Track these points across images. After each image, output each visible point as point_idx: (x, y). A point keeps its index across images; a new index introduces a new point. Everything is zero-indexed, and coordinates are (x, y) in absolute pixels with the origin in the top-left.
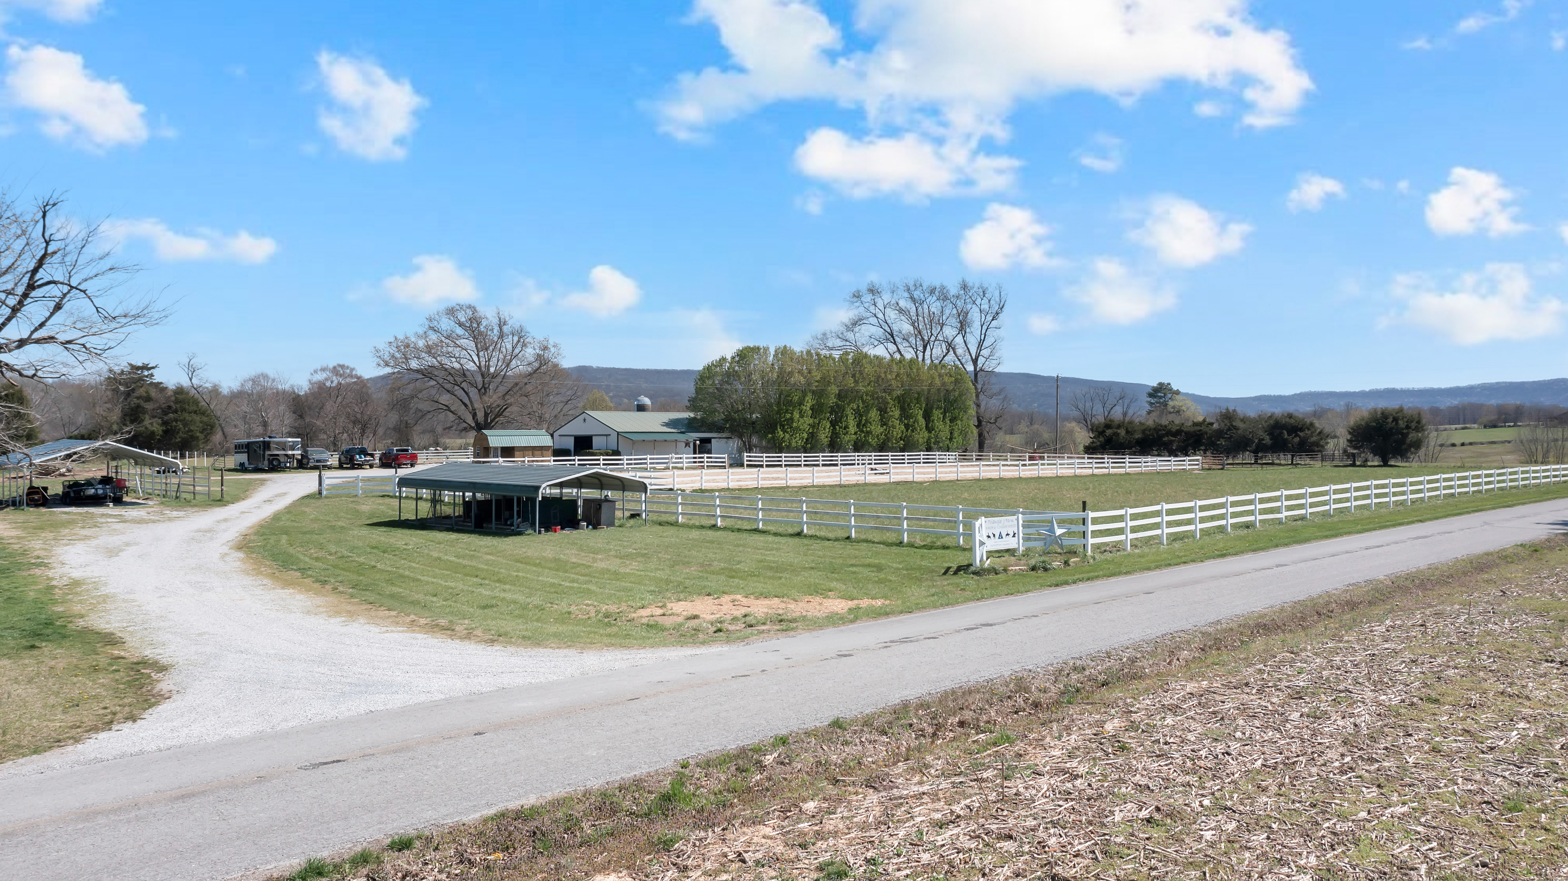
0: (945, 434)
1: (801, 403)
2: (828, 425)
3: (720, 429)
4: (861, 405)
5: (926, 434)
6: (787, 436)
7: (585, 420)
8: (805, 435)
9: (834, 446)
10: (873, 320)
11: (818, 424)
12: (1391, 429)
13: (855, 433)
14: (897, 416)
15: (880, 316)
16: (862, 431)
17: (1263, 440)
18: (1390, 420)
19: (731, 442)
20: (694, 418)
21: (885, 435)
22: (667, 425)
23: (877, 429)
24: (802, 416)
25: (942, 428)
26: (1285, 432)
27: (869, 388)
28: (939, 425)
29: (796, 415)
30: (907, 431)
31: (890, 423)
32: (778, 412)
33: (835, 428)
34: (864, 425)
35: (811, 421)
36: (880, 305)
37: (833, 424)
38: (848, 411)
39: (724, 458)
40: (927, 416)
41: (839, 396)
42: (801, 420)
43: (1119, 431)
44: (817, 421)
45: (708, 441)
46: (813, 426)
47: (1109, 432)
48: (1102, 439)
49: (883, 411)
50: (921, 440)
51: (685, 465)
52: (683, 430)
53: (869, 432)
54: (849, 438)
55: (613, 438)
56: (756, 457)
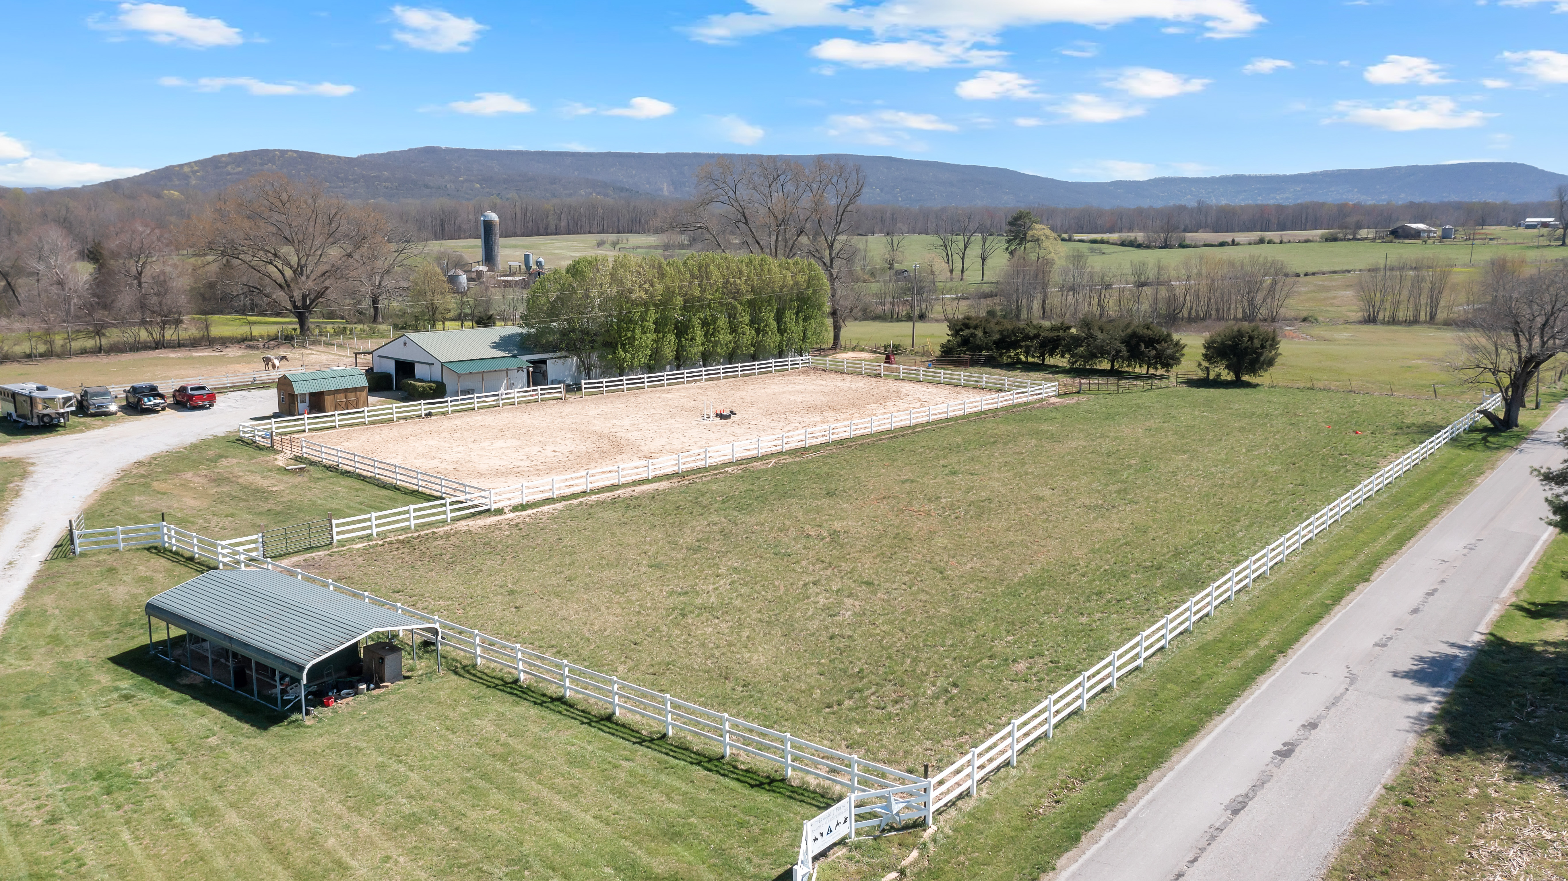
0: (797, 336)
1: (643, 318)
2: (673, 338)
3: (555, 348)
4: (709, 314)
5: (777, 338)
6: (629, 356)
7: (405, 343)
8: (649, 352)
9: (680, 361)
11: (663, 339)
12: (1246, 348)
13: (703, 344)
14: (747, 322)
17: (1120, 351)
18: (1246, 339)
19: (569, 360)
20: (529, 335)
21: (735, 343)
22: (497, 346)
23: (725, 337)
24: (644, 333)
25: (795, 329)
26: (1142, 345)
27: (717, 295)
28: (791, 325)
29: (638, 332)
30: (758, 336)
31: (740, 330)
32: (619, 331)
33: (680, 341)
34: (712, 334)
37: (679, 336)
38: (696, 322)
39: (560, 388)
40: (779, 318)
41: (684, 307)
42: (644, 337)
43: (976, 332)
44: (661, 335)
45: (544, 362)
46: (656, 341)
47: (966, 332)
49: (732, 317)
50: (772, 345)
51: (517, 400)
52: (515, 352)
53: (716, 343)
54: (696, 350)
55: (437, 368)
56: (595, 383)
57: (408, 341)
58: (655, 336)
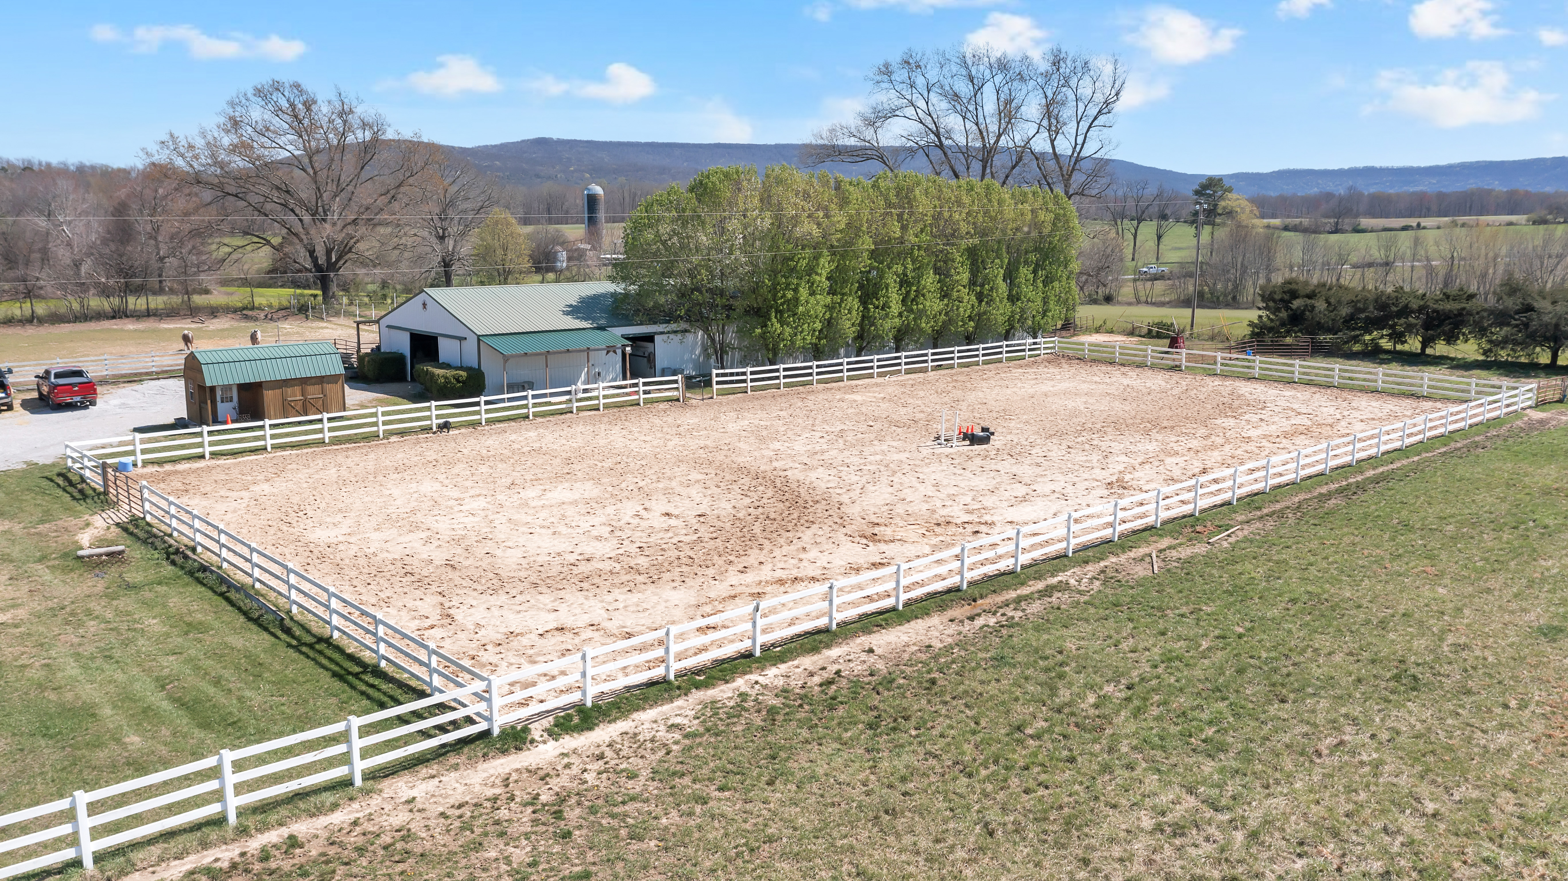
0: (1035, 304)
1: (811, 270)
2: (856, 304)
3: (669, 317)
4: (910, 266)
5: (1008, 308)
6: (788, 330)
7: (424, 305)
8: (818, 325)
9: (865, 343)
10: (910, 112)
11: (840, 304)
13: (900, 315)
14: (965, 281)
15: (921, 104)
16: (911, 311)
19: (690, 337)
20: (626, 295)
21: (947, 314)
22: (573, 311)
23: (933, 304)
24: (812, 293)
25: (1031, 293)
27: (923, 236)
28: (1027, 290)
29: (804, 293)
30: (980, 305)
31: (955, 294)
32: (774, 289)
33: (866, 308)
34: (913, 300)
37: (864, 301)
38: (891, 279)
39: (676, 382)
40: (1010, 276)
41: (873, 254)
42: (812, 300)
44: (837, 298)
45: (649, 338)
46: (830, 308)
48: (1284, 314)
49: (943, 273)
51: (602, 401)
52: (603, 322)
53: (921, 313)
54: (889, 325)
55: (471, 345)
56: (732, 374)
57: (429, 301)
58: (829, 299)
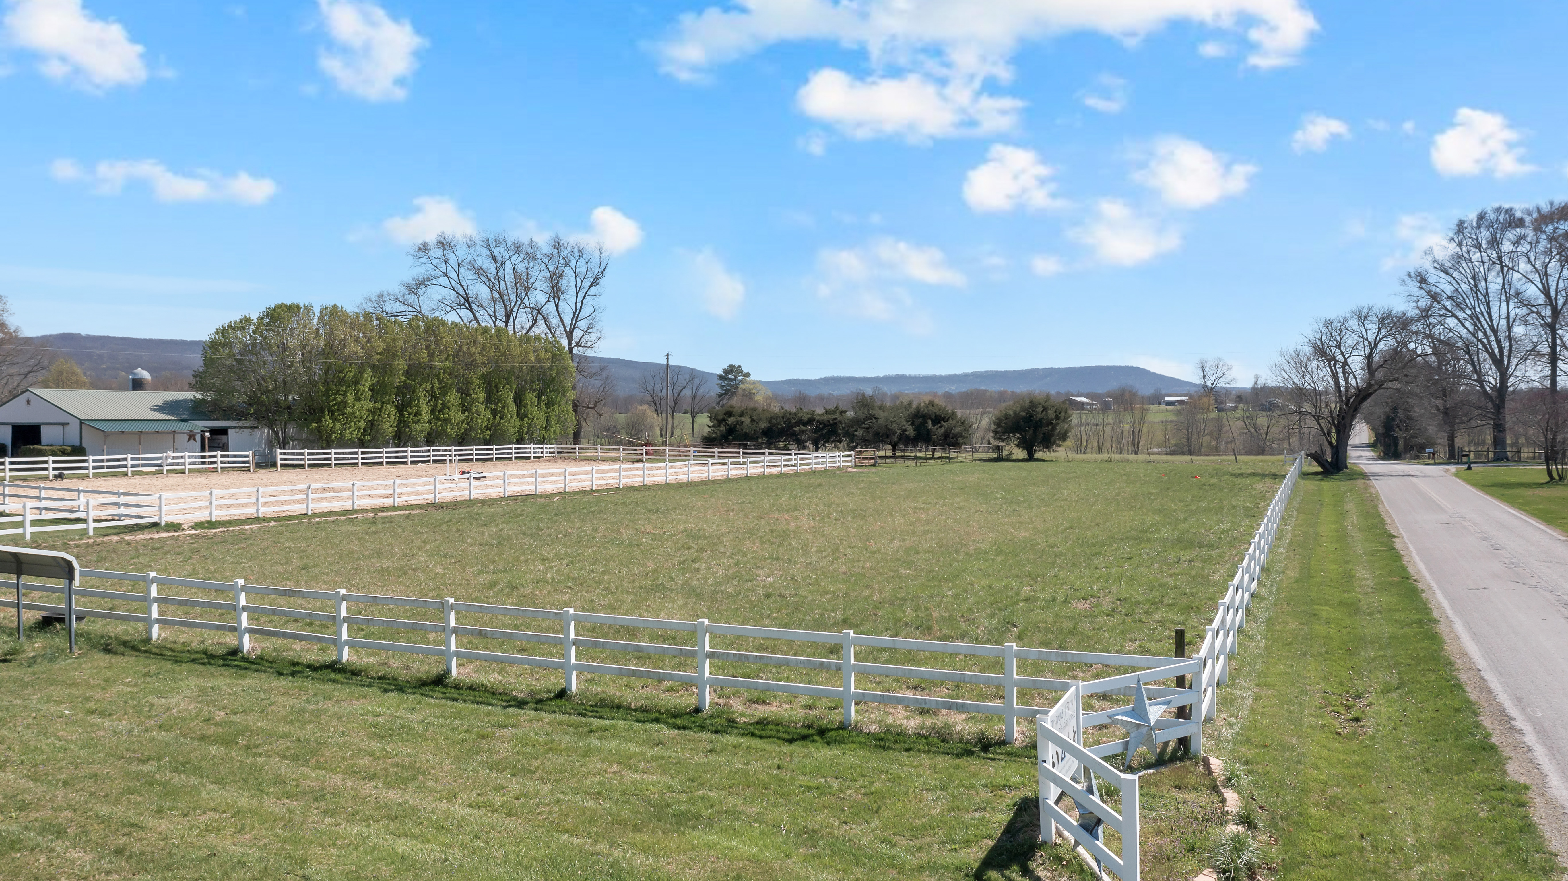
0: (540, 421)
1: (356, 382)
2: (393, 411)
3: (241, 416)
4: (437, 385)
5: (518, 423)
6: (338, 425)
7: (28, 402)
8: (363, 424)
9: (401, 438)
10: (444, 281)
11: (381, 409)
12: (1041, 420)
13: (429, 422)
14: (482, 399)
15: (453, 275)
16: (438, 419)
17: (906, 430)
18: (1040, 409)
19: (257, 432)
20: (204, 401)
21: (468, 424)
22: (160, 409)
23: (456, 415)
24: (358, 399)
25: (536, 413)
26: (930, 422)
27: (447, 363)
28: (533, 410)
29: (351, 398)
30: (495, 418)
31: (474, 409)
32: (327, 393)
33: (402, 415)
34: (440, 411)
35: (371, 405)
36: (453, 260)
37: (401, 409)
38: (421, 393)
39: (246, 457)
40: (519, 399)
41: (407, 373)
42: (357, 404)
43: (743, 419)
44: (378, 405)
45: (224, 431)
46: (372, 412)
47: (731, 420)
48: (723, 428)
49: (464, 393)
50: (512, 430)
51: (188, 467)
52: (185, 417)
53: (447, 421)
54: (421, 428)
55: (75, 427)
56: (293, 454)
57: (35, 397)
